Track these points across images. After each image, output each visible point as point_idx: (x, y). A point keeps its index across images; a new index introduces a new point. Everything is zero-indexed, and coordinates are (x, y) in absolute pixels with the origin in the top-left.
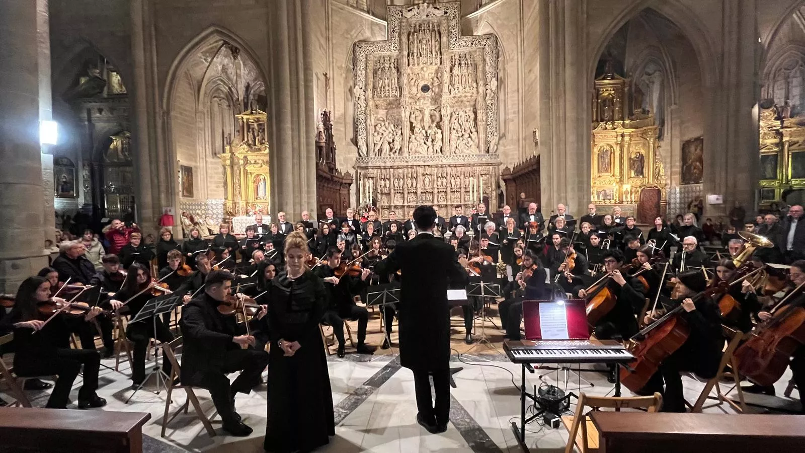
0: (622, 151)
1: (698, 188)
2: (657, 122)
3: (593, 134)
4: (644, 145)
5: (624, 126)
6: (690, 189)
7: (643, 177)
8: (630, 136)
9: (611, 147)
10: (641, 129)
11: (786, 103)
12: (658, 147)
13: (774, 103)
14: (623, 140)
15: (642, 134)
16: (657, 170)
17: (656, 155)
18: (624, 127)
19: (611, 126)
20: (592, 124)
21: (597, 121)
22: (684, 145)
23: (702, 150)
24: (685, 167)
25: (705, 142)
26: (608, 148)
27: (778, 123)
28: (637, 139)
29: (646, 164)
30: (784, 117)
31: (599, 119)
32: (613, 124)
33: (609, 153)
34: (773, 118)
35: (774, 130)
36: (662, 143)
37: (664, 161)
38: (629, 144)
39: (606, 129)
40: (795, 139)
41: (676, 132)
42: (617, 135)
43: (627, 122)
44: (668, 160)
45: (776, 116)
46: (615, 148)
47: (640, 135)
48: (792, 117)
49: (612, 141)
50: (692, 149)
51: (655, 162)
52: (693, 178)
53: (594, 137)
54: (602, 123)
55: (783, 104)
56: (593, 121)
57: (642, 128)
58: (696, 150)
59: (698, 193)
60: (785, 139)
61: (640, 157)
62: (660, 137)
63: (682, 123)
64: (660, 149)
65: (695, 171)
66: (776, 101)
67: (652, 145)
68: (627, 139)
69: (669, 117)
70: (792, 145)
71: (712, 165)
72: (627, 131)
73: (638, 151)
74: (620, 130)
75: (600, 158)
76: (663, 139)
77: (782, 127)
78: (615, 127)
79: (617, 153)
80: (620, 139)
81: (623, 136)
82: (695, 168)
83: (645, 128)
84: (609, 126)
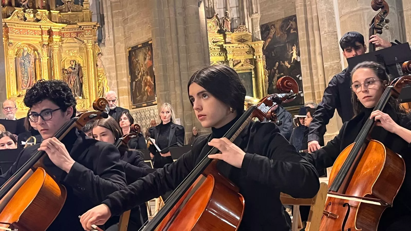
0: (51, 58)
1: (152, 111)
2: (95, 19)
3: (6, 26)
4: (80, 49)
5: (50, 17)
6: (143, 114)
7: (83, 97)
8: (61, 34)
9: (35, 50)
10: (75, 26)
11: (226, 14)
12: (99, 54)
13: (215, 13)
14: (51, 40)
15: (77, 33)
16: (100, 87)
17: (97, 65)
18: (51, 20)
19: (32, 15)
20: (5, 9)
21: (10, 4)
22: (130, 52)
23: (151, 59)
24: (134, 83)
25: (154, 47)
26: (31, 51)
27: (221, 37)
28: (70, 40)
29: (85, 79)
30: (226, 30)
31: (13, 4)
32: (35, 13)
33: (32, 60)
34: (216, 31)
35: (219, 46)
36: (104, 50)
37: (107, 75)
38: (61, 47)
39: (25, 19)
40: (238, 58)
41: (120, 35)
42: (42, 31)
43: (55, 12)
44: (114, 74)
45: (218, 28)
46: (40, 51)
47: (74, 35)
48: (232, 30)
49: (36, 40)
50: (141, 57)
51: (97, 76)
52: (145, 98)
53: (7, 32)
54: (17, 9)
55: (223, 16)
56: (4, 6)
57: (76, 24)
58: (145, 59)
59: (152, 119)
60: (230, 57)
61: (77, 68)
62: (100, 41)
63: (125, 21)
64: (102, 58)
65: (147, 88)
66: (217, 11)
67: (91, 51)
68: (56, 38)
69: (109, 13)
70: (236, 64)
71: (165, 77)
72: (57, 27)
73: (73, 58)
74: (46, 24)
75: (19, 66)
76: (104, 44)
77: (225, 43)
78: (39, 18)
79: (45, 60)
80: (46, 37)
81: (50, 32)
82: (146, 85)
83: (79, 24)
84: (30, 16)
